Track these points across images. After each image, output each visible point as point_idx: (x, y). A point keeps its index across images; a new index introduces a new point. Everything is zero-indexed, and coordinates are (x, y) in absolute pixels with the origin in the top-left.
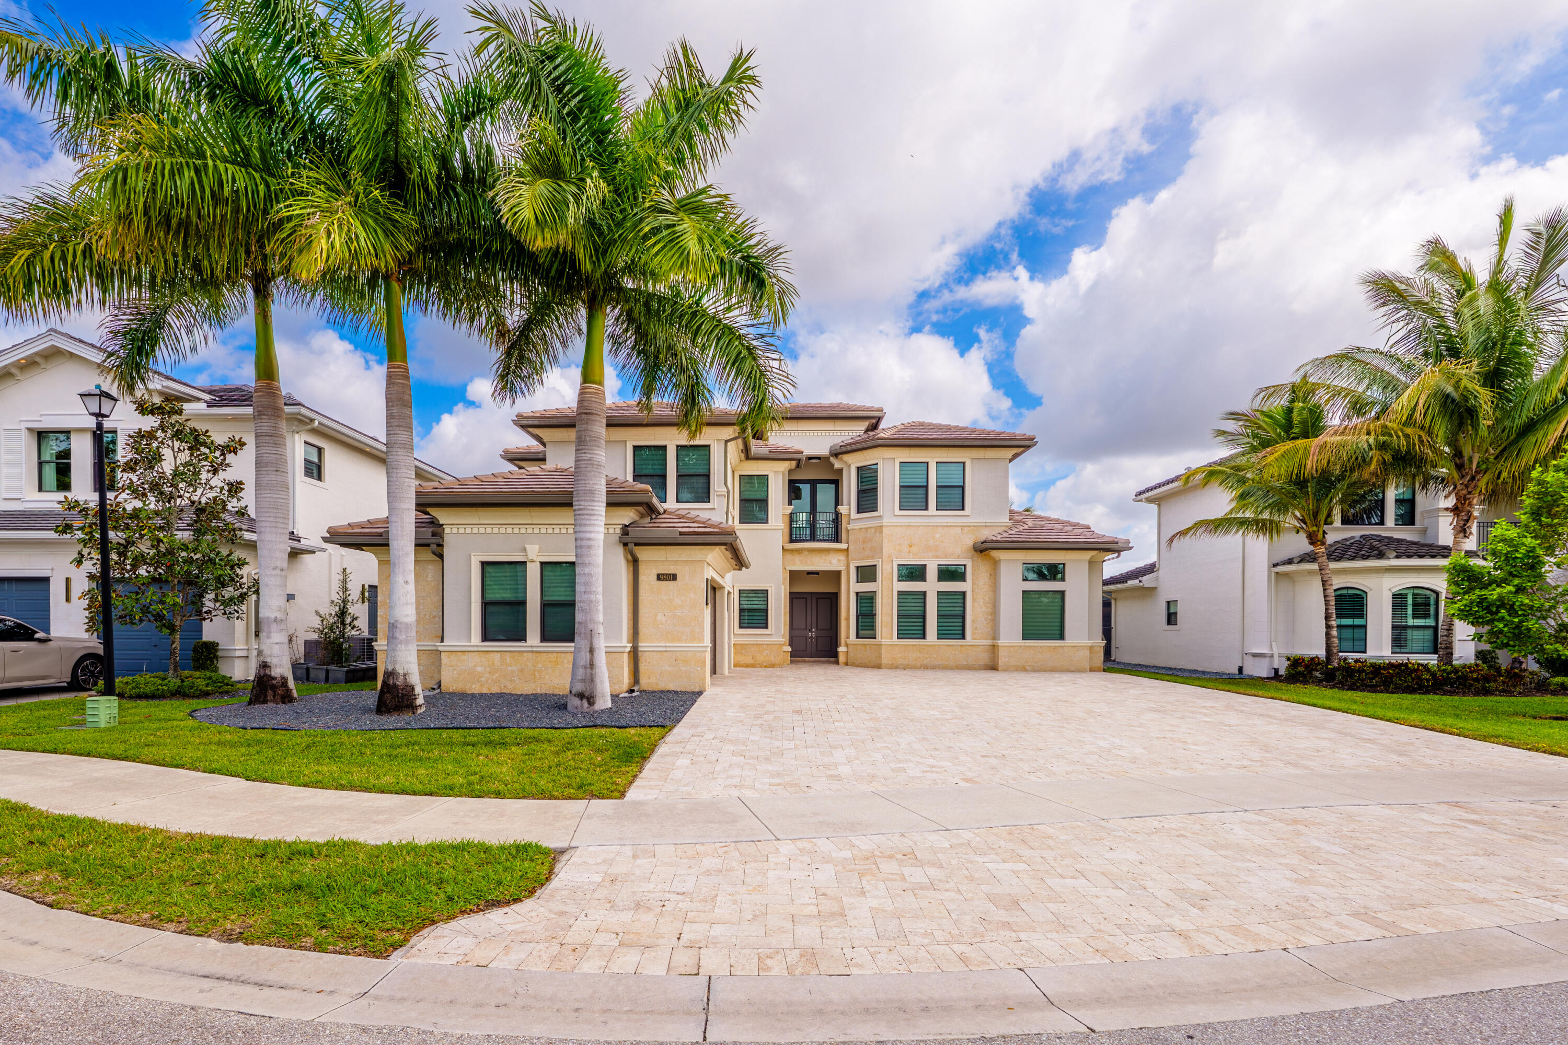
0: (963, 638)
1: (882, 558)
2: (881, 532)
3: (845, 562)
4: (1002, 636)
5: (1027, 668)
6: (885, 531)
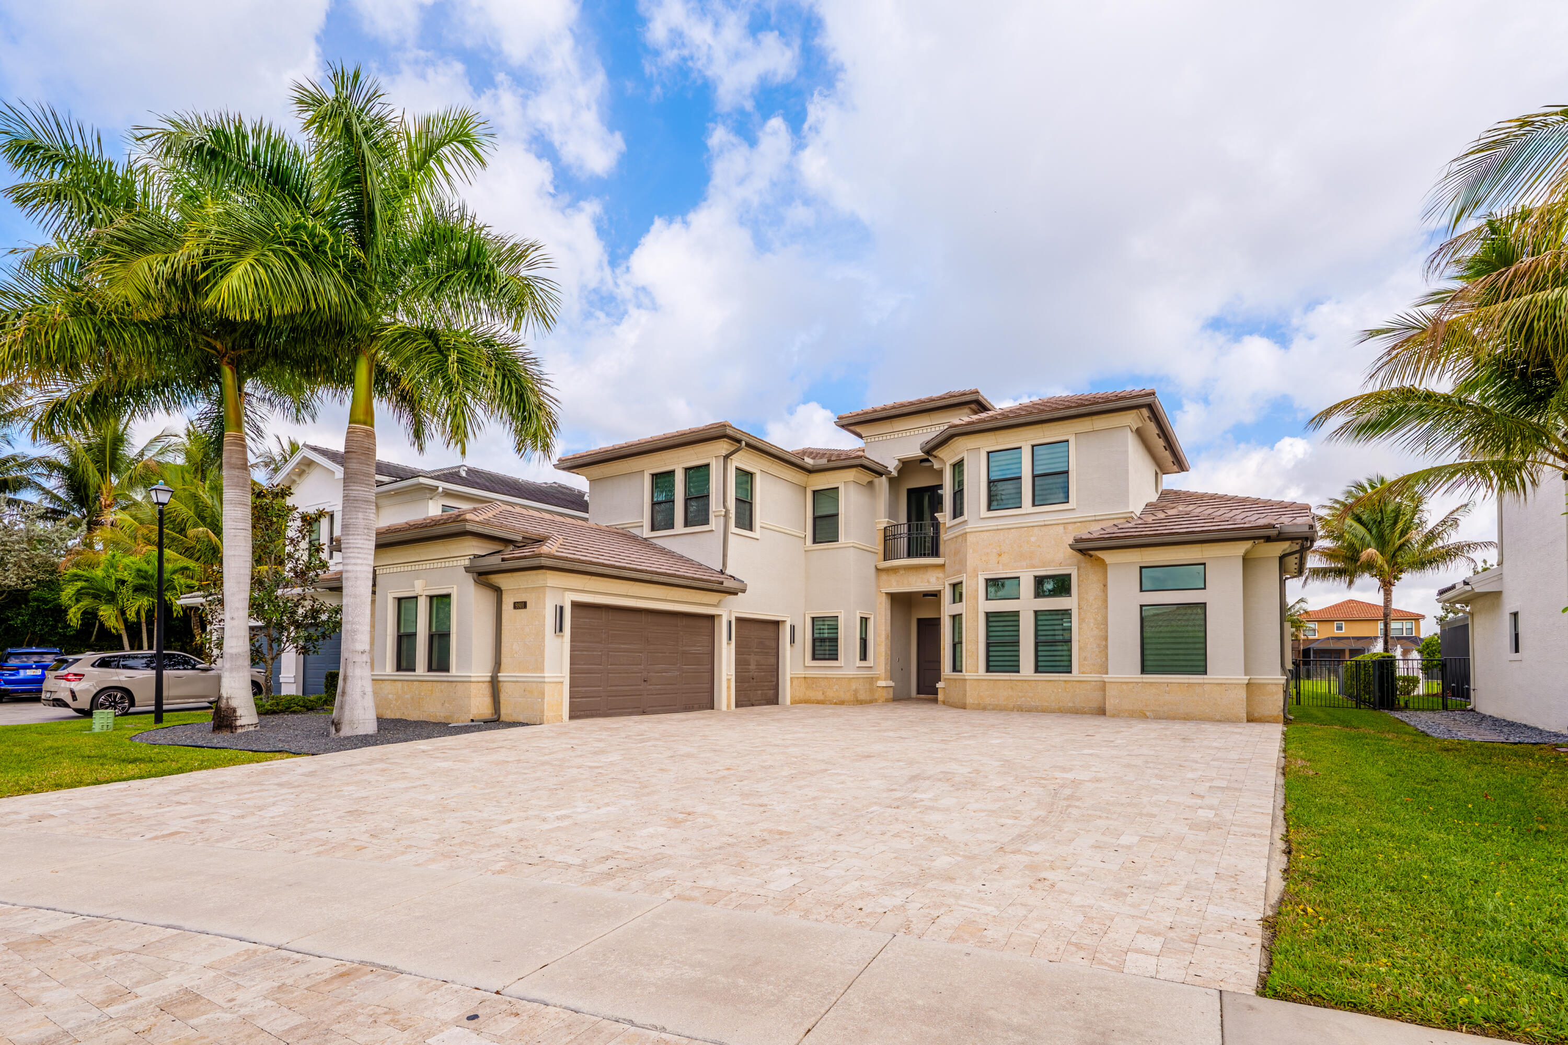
0: (1069, 670)
1: (967, 573)
2: (966, 542)
3: (941, 580)
4: (1110, 671)
5: (1148, 714)
6: (970, 538)
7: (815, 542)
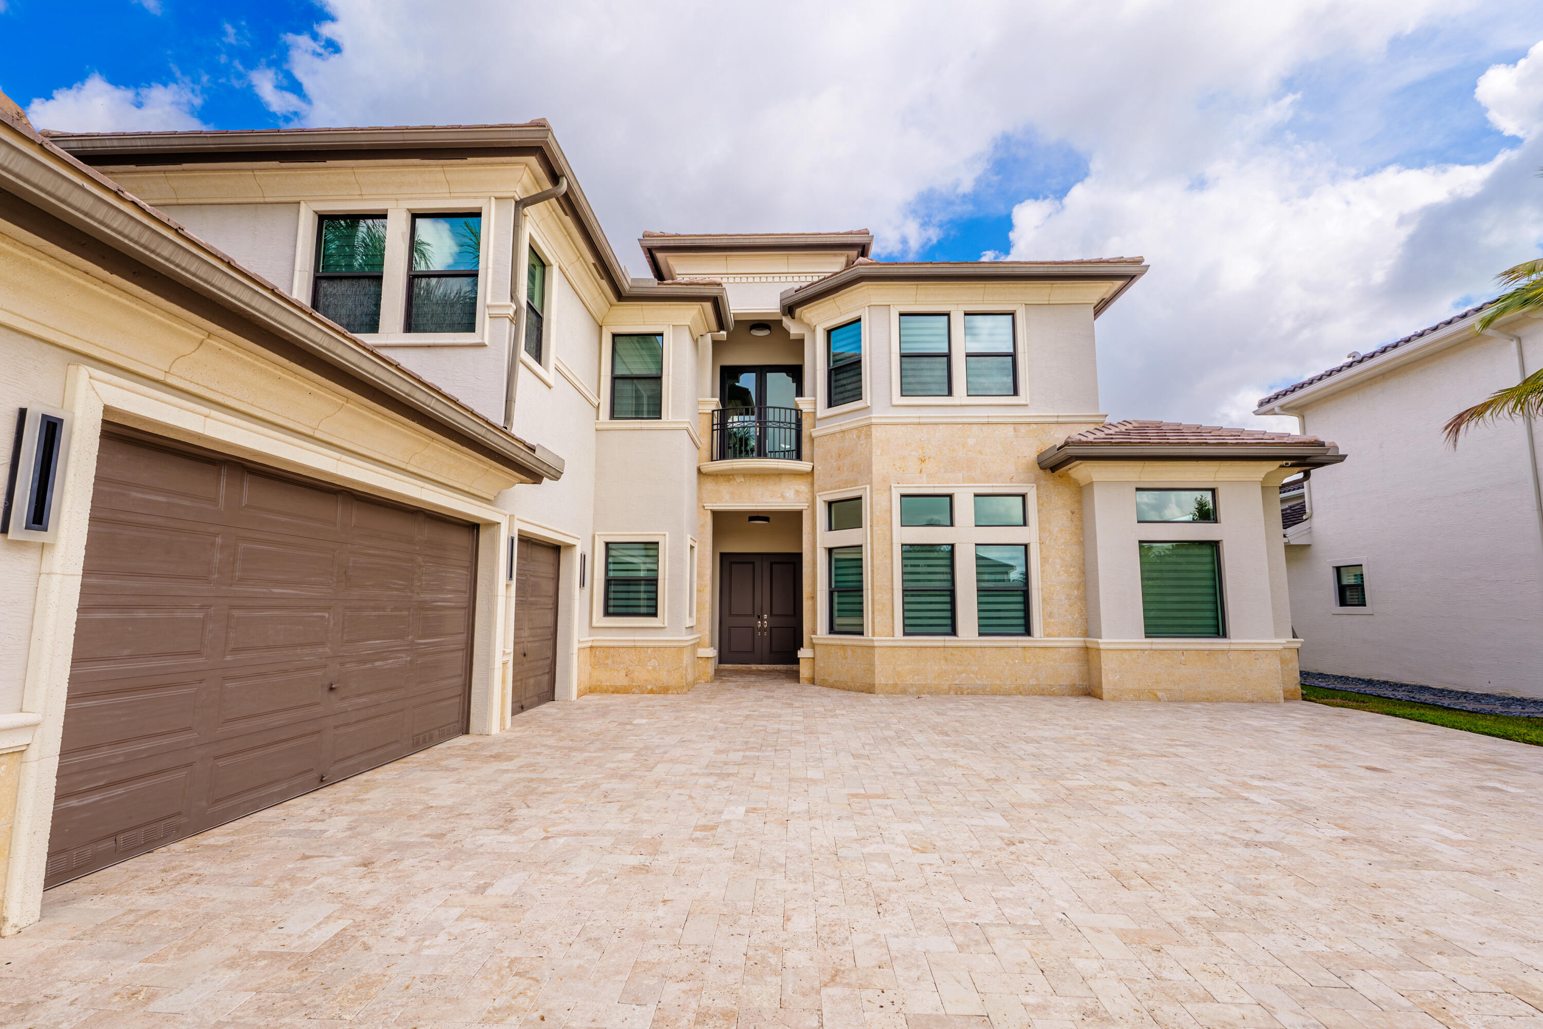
0: (1028, 632)
1: (871, 483)
2: (869, 436)
3: (808, 496)
4: (1104, 633)
5: (1160, 694)
6: (876, 432)
7: (612, 417)
